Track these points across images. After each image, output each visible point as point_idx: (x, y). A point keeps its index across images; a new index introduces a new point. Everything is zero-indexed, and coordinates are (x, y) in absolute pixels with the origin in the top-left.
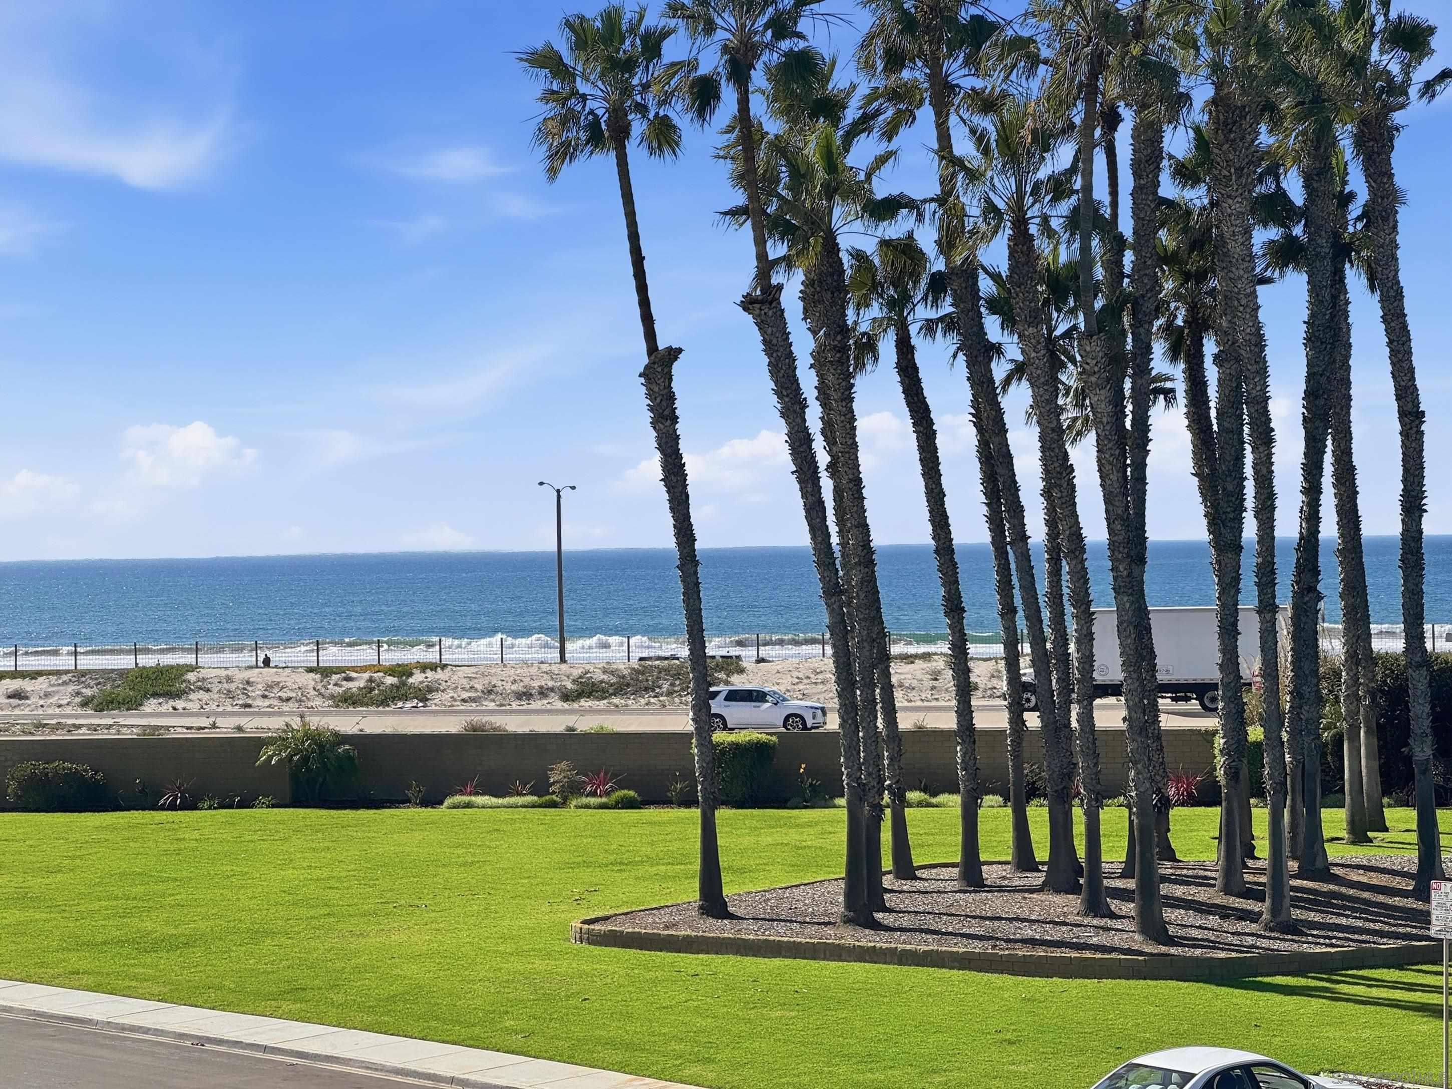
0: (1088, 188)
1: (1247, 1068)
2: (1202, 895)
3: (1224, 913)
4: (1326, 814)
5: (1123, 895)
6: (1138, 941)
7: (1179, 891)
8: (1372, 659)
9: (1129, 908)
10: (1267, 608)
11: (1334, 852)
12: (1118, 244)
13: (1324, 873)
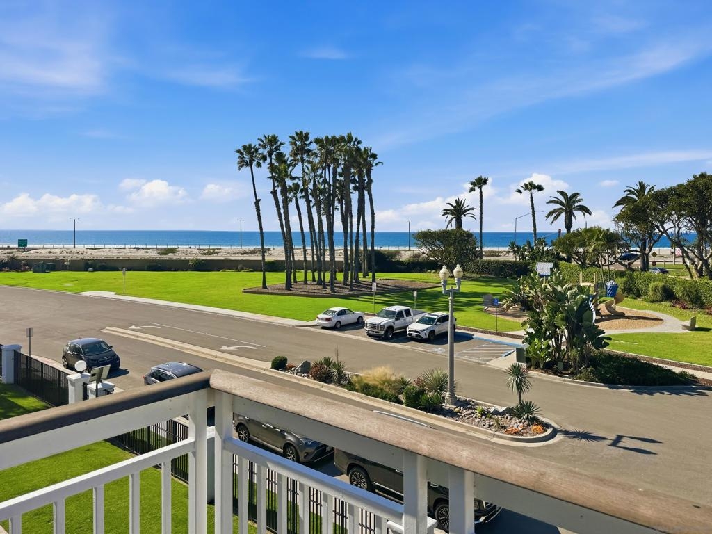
0: (325, 177)
1: (345, 310)
2: (340, 285)
3: (343, 288)
4: (359, 274)
5: (329, 286)
6: (330, 292)
7: (337, 285)
8: (367, 250)
9: (329, 287)
10: (351, 242)
11: (360, 279)
12: (330, 185)
13: (358, 282)
